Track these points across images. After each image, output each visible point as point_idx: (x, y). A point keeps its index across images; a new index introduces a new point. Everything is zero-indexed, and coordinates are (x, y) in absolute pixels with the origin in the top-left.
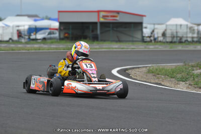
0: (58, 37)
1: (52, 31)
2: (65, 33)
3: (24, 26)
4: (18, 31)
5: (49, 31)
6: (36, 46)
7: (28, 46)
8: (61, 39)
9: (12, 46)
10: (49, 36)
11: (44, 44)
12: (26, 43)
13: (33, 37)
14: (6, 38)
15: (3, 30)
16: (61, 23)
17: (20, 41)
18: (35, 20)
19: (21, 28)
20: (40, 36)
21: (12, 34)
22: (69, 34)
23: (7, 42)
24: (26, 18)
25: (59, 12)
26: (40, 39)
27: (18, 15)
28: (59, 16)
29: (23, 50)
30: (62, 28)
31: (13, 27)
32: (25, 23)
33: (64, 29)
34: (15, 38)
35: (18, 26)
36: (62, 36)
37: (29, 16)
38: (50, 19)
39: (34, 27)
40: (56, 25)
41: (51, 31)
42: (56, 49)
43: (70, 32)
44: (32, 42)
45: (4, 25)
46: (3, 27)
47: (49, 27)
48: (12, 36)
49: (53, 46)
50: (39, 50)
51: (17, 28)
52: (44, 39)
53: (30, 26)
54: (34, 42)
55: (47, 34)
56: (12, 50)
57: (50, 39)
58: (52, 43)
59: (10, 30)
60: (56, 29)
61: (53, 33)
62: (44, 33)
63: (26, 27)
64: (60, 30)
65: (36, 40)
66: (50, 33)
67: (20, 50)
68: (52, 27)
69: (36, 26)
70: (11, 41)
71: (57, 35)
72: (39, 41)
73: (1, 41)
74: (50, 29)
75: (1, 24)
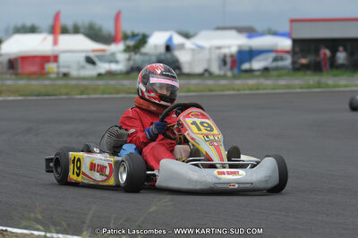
0: (290, 67)
1: (280, 54)
3: (229, 47)
5: (273, 55)
6: (251, 82)
7: (238, 82)
9: (210, 82)
10: (275, 64)
11: (266, 78)
12: (234, 77)
13: (246, 66)
14: (199, 69)
15: (193, 55)
16: (295, 42)
18: (250, 37)
19: (226, 51)
20: (257, 64)
21: (209, 61)
23: (200, 76)
24: (233, 33)
25: (292, 21)
26: (258, 70)
27: (219, 28)
28: (291, 28)
29: (229, 90)
30: (297, 49)
31: (210, 49)
32: (233, 42)
33: (302, 51)
34: (215, 68)
35: (219, 48)
37: (240, 30)
38: (275, 34)
39: (247, 49)
40: (286, 44)
41: (278, 55)
42: (287, 87)
44: (244, 75)
45: (193, 47)
46: (193, 50)
47: (274, 48)
48: (209, 65)
49: (282, 82)
50: (258, 89)
51: (218, 52)
52: (266, 69)
53: (240, 46)
54: (247, 75)
55: (270, 60)
56: (211, 91)
57: (277, 69)
58: (279, 76)
59: (205, 55)
60: (287, 52)
61: (282, 59)
62: (266, 59)
63: (234, 50)
64: (293, 52)
65: (250, 71)
66: (275, 60)
67: (223, 90)
68: (279, 48)
69: (250, 47)
70: (207, 74)
71: (288, 62)
72: (257, 73)
73: (189, 76)
74: (276, 51)
75: (189, 44)
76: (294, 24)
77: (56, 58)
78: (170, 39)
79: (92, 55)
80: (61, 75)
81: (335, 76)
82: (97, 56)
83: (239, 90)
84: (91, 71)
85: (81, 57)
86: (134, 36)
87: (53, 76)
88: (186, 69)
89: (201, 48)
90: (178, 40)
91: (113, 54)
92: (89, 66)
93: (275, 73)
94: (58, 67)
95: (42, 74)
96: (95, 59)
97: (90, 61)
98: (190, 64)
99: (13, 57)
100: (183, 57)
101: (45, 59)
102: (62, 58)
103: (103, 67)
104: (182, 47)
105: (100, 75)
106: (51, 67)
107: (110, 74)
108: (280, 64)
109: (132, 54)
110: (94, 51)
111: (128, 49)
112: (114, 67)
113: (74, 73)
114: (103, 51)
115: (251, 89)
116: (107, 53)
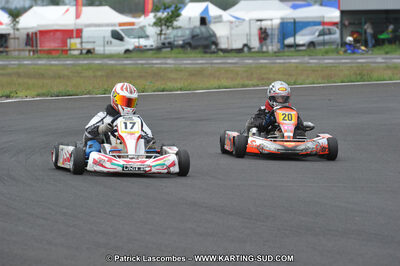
0: (339, 41)
1: (327, 27)
2: (353, 33)
3: (271, 19)
10: (321, 38)
12: (276, 54)
13: (289, 41)
15: (231, 29)
16: (343, 13)
17: (264, 49)
18: (295, 7)
19: (265, 24)
20: (302, 39)
21: (249, 35)
22: (360, 34)
23: (239, 51)
26: (303, 45)
31: (250, 20)
32: (274, 15)
34: (255, 43)
35: (260, 20)
38: (322, 4)
40: (334, 14)
41: (325, 26)
45: (231, 19)
46: (231, 22)
48: (249, 40)
51: (259, 24)
52: (312, 44)
53: (282, 19)
55: (317, 34)
57: (324, 43)
59: (244, 29)
60: (335, 24)
62: (312, 34)
63: (277, 22)
65: (295, 46)
66: (322, 34)
68: (326, 20)
69: (294, 19)
70: (246, 49)
71: (336, 36)
73: (227, 51)
77: (79, 33)
78: (206, 10)
84: (118, 48)
85: (107, 32)
86: (165, 7)
88: (223, 45)
90: (214, 12)
91: (142, 28)
93: (321, 48)
94: (82, 43)
95: (65, 52)
96: (123, 35)
97: (117, 36)
98: (228, 38)
100: (220, 31)
102: (86, 33)
103: (131, 43)
104: (219, 19)
105: (127, 51)
107: (139, 50)
108: (327, 38)
109: (164, 27)
110: (120, 25)
112: (143, 42)
113: (99, 49)
114: (133, 24)
116: (136, 27)
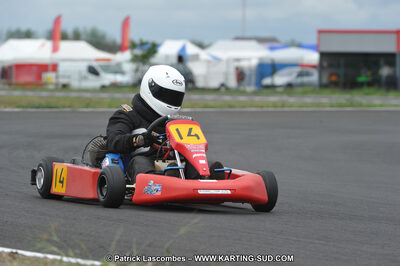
0: (317, 83)
2: (331, 75)
3: (249, 59)
4: (237, 69)
5: (298, 69)
6: (273, 99)
7: (257, 99)
8: (322, 86)
9: (227, 98)
10: (300, 80)
11: (290, 95)
12: (255, 93)
13: (267, 81)
14: (214, 83)
15: (209, 67)
16: (323, 55)
18: (272, 49)
19: (244, 64)
20: (280, 79)
21: (226, 75)
22: (338, 76)
23: (216, 90)
24: (253, 44)
25: (320, 32)
26: (280, 86)
27: (238, 38)
28: (319, 39)
30: (325, 64)
31: (228, 61)
32: (252, 55)
33: (330, 66)
34: (232, 83)
35: (238, 60)
36: (325, 80)
37: (261, 40)
38: (300, 46)
39: (269, 62)
40: (313, 57)
41: (304, 70)
42: (313, 105)
43: (341, 72)
44: (265, 91)
45: (209, 58)
46: (208, 62)
47: (300, 62)
48: (227, 79)
49: (308, 100)
50: (283, 106)
51: (236, 64)
52: (289, 86)
53: (261, 59)
54: (268, 91)
55: (295, 75)
56: (230, 107)
57: (302, 85)
58: (305, 93)
59: (222, 67)
60: (314, 67)
61: (308, 74)
62: (290, 74)
63: (254, 62)
64: (320, 67)
65: (272, 87)
66: (300, 75)
67: (244, 107)
68: (305, 62)
69: (273, 60)
70: (223, 89)
71: (314, 78)
72: (279, 90)
73: (204, 90)
74: (302, 66)
75: (204, 55)
76: (323, 36)
77: (54, 67)
78: (183, 49)
79: (95, 64)
80: (60, 87)
81: (367, 94)
82: (101, 66)
83: (262, 107)
84: (93, 82)
85: (83, 67)
86: (143, 44)
87: (51, 87)
88: (200, 83)
89: (217, 59)
90: (191, 50)
91: (119, 65)
92: (92, 77)
93: (299, 90)
94: (57, 77)
95: (39, 84)
96: (99, 69)
97: (93, 71)
98: (206, 77)
99: (6, 65)
100: (197, 69)
101: (42, 68)
102: (62, 67)
103: (107, 78)
104: (196, 58)
105: (103, 87)
106: (49, 77)
107: (115, 86)
108: (306, 79)
109: (141, 64)
110: (97, 60)
111: (135, 59)
112: (119, 78)
113: (75, 84)
114: (108, 60)
115: (275, 106)
116: (113, 63)
